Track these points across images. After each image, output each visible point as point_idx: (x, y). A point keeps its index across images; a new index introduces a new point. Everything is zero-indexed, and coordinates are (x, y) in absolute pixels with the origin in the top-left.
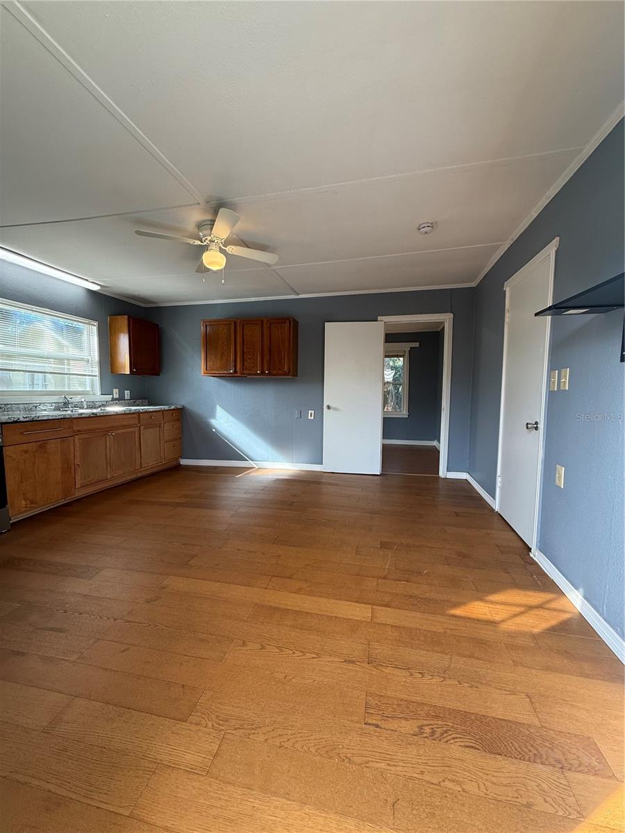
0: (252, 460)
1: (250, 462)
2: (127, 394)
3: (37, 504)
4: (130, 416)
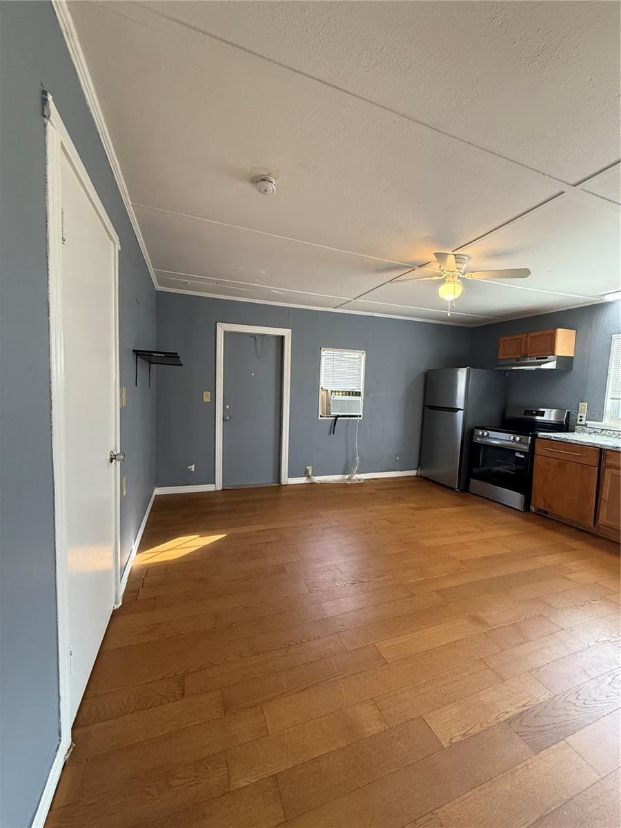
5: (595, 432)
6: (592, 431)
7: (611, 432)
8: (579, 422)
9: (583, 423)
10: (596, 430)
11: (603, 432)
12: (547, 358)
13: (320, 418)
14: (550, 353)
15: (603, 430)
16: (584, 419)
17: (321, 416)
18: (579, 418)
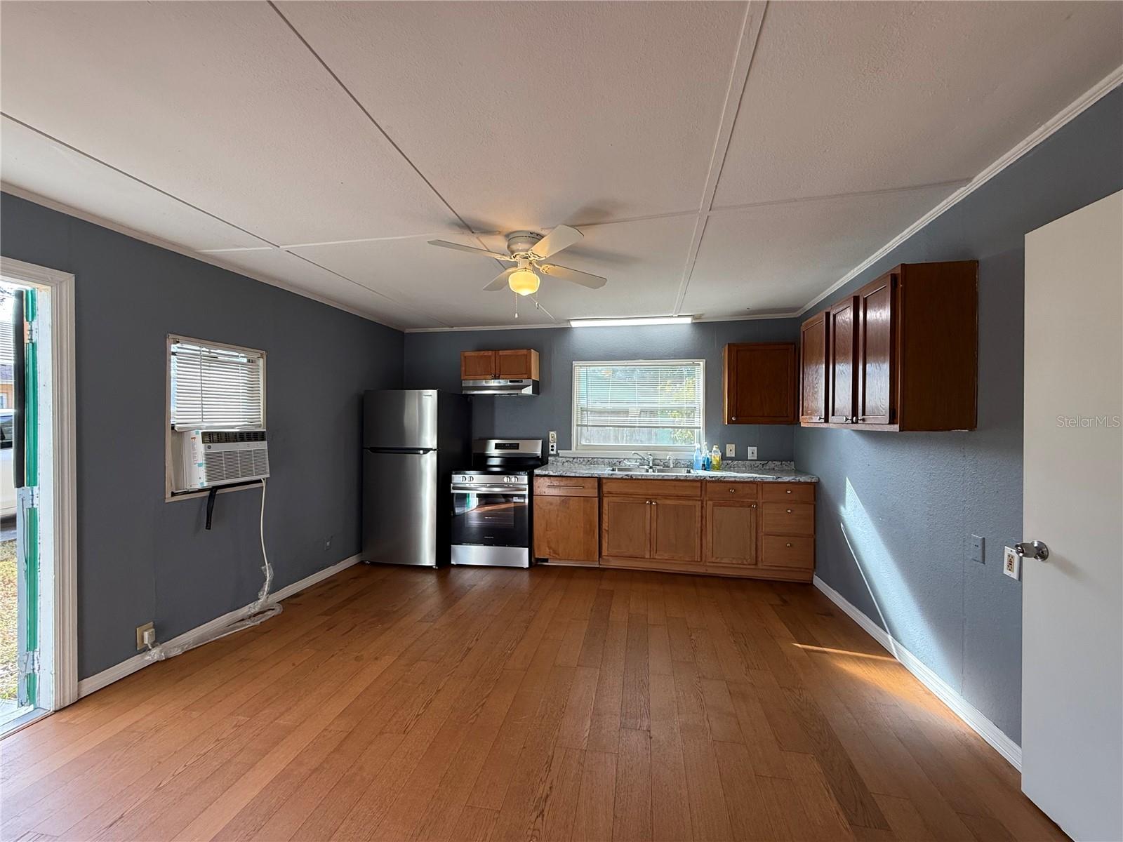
0: (892, 635)
1: (890, 637)
2: (752, 452)
3: (558, 555)
4: (687, 484)
5: (567, 461)
6: (564, 460)
7: (581, 460)
8: (552, 452)
9: (554, 452)
10: (568, 459)
11: (575, 460)
12: (522, 382)
13: (169, 499)
14: (526, 376)
15: (574, 458)
16: (555, 448)
17: (173, 494)
18: (551, 448)
